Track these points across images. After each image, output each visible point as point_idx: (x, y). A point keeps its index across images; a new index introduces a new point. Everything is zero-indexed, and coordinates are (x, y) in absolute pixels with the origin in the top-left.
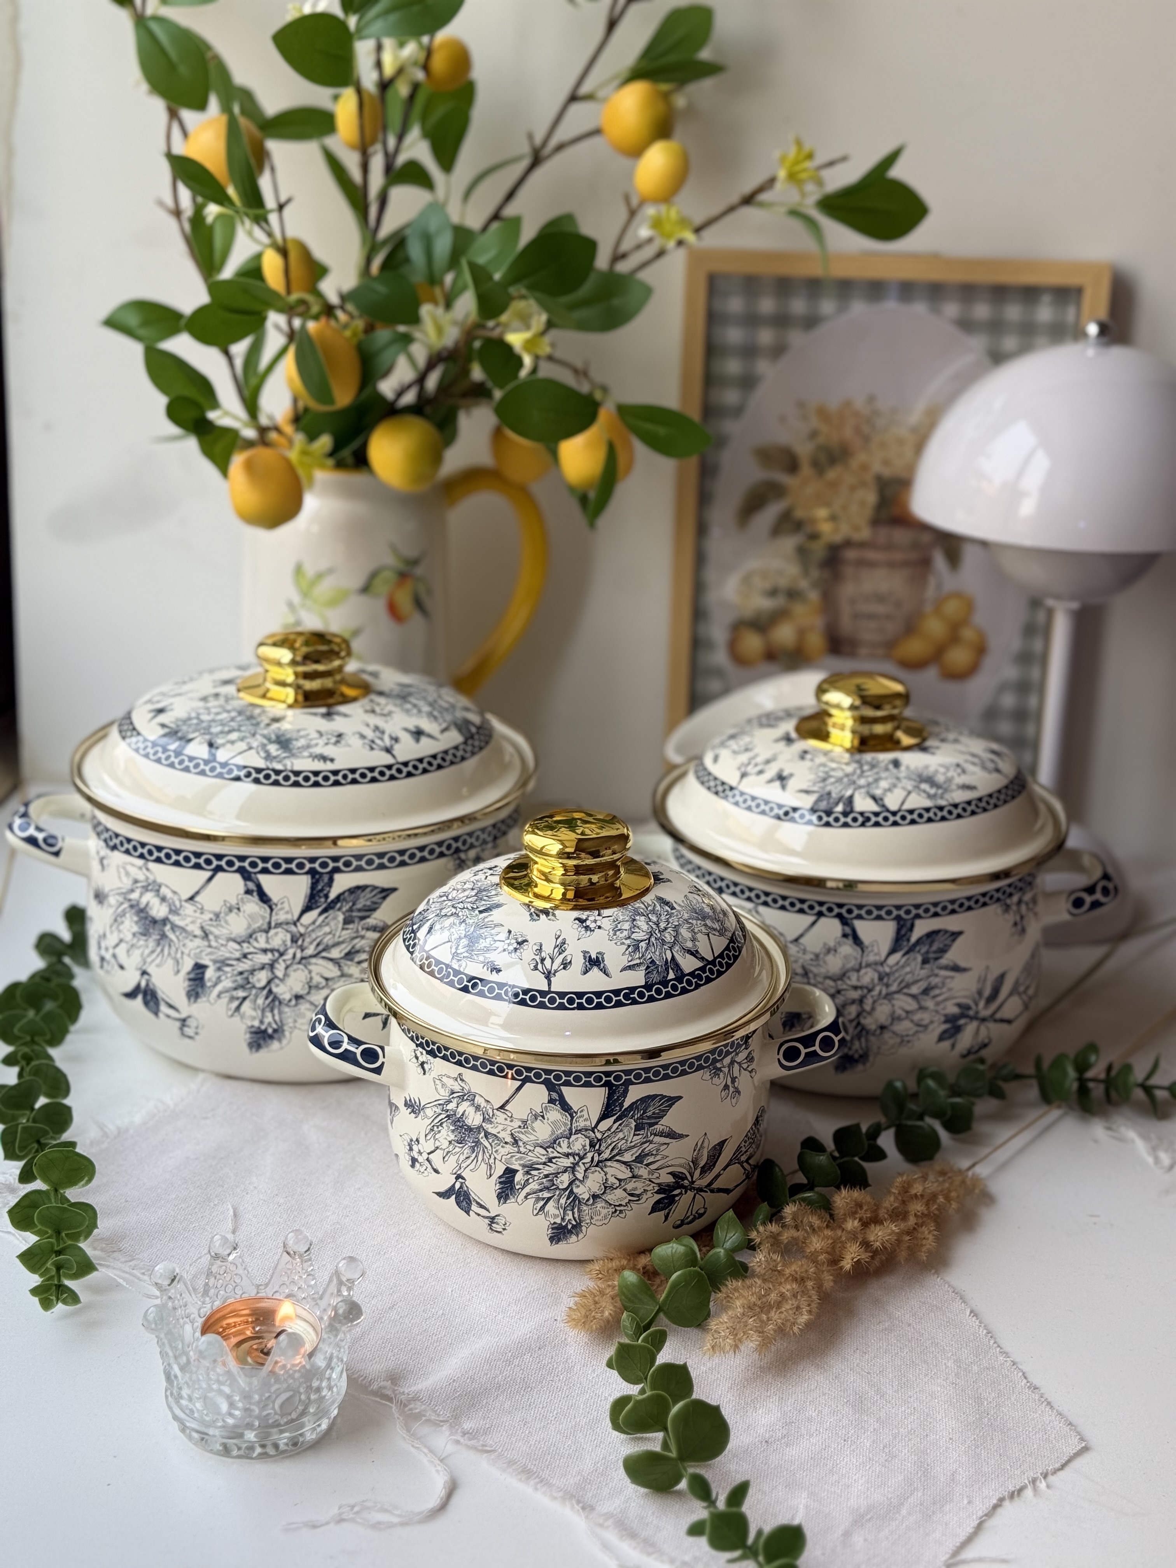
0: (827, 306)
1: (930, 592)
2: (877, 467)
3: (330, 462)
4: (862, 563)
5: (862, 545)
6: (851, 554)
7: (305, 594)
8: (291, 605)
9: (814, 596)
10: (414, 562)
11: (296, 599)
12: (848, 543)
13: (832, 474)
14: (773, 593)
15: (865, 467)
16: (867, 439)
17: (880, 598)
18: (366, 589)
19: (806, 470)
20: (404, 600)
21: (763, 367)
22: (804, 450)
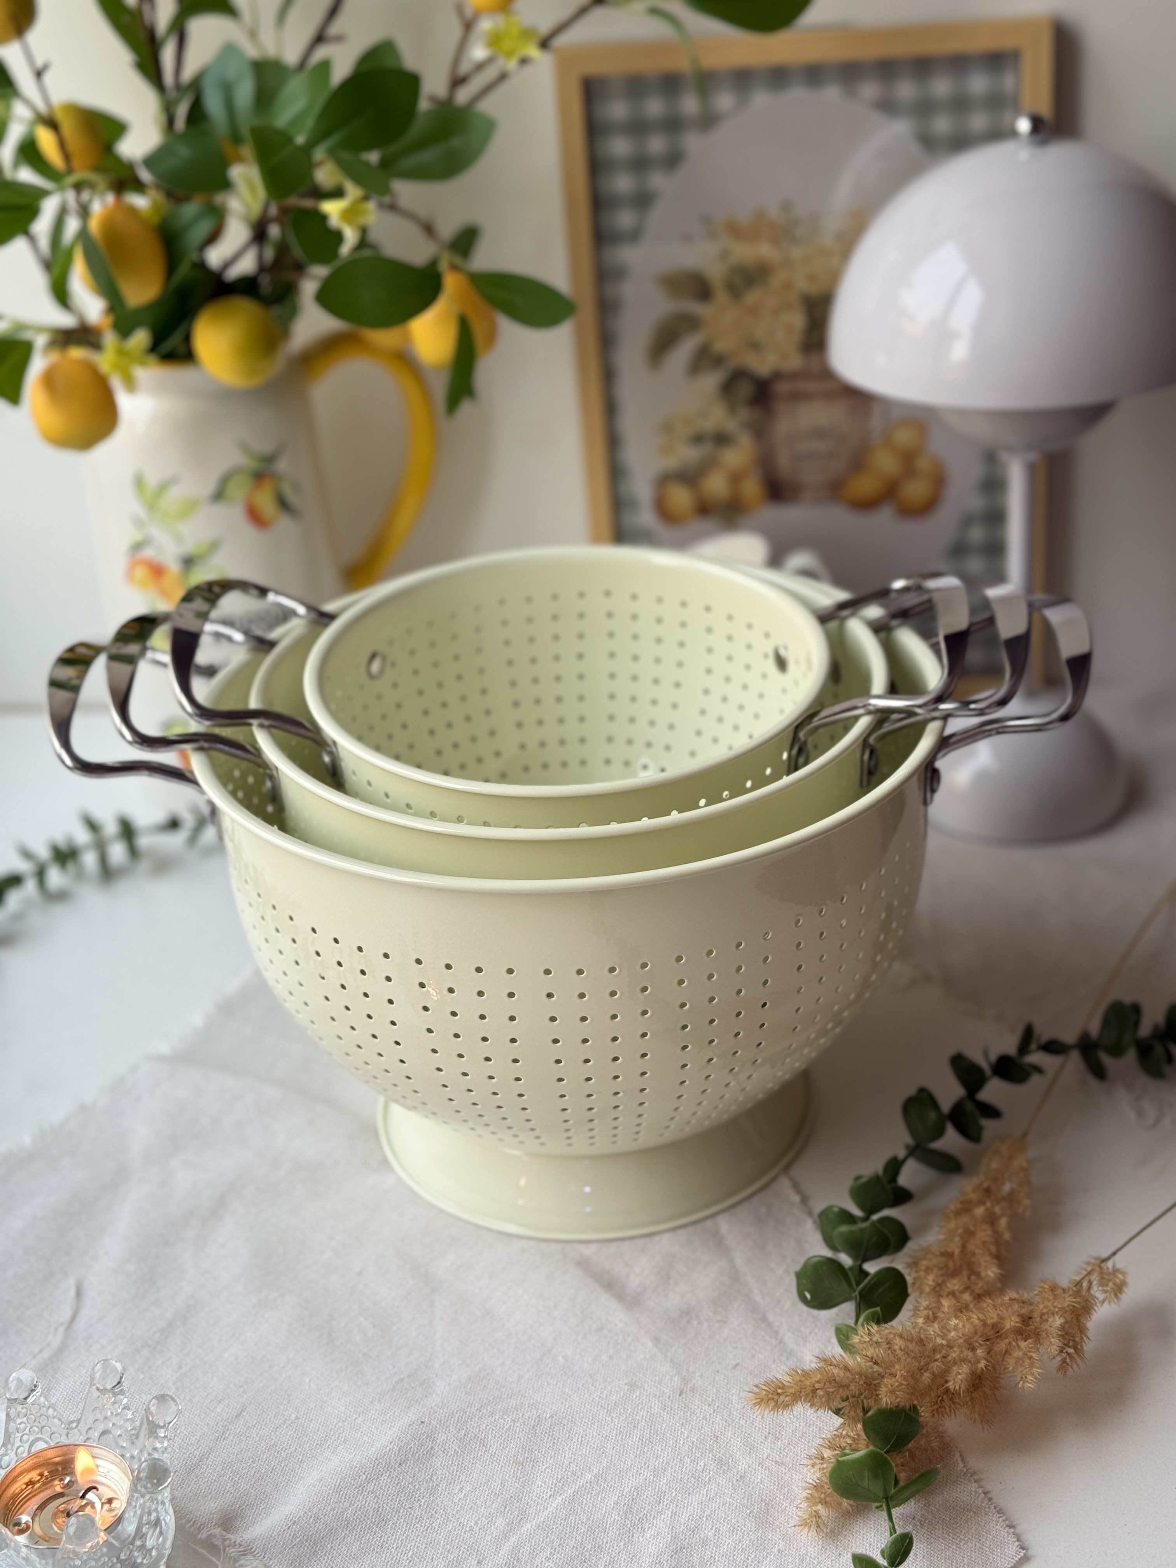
1: (877, 421)
2: (801, 285)
6: (782, 387)
7: (151, 507)
9: (745, 438)
10: (270, 459)
12: (777, 376)
13: (750, 298)
14: (698, 439)
15: (787, 286)
17: (820, 433)
18: (219, 496)
19: (721, 296)
20: (266, 502)
22: (715, 272)
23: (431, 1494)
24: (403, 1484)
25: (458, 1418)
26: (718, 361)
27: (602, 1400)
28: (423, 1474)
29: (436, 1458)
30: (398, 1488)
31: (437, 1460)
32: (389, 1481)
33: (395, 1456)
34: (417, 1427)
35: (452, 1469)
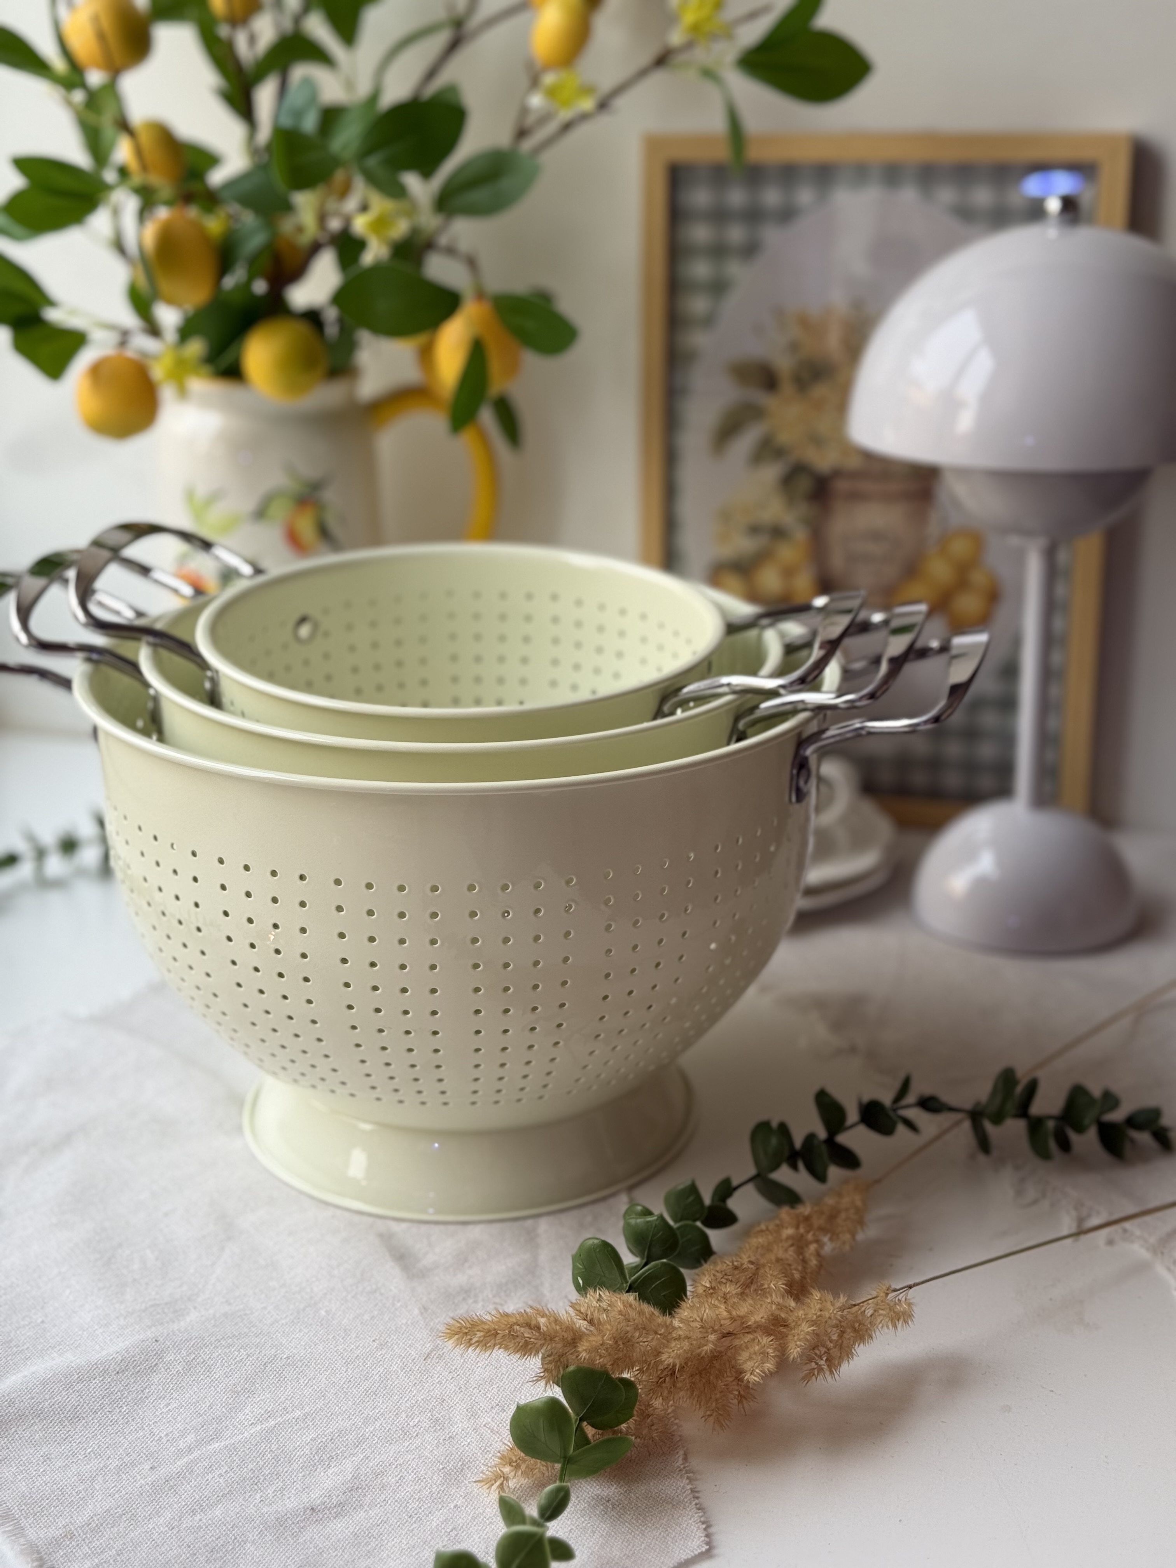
0: (805, 196)
1: (933, 528)
3: (207, 369)
4: (854, 496)
6: (841, 486)
7: (199, 519)
9: (801, 535)
10: (318, 486)
12: (837, 473)
13: (816, 393)
14: (754, 530)
16: (856, 351)
17: (876, 536)
18: (261, 514)
19: (787, 388)
20: (306, 527)
21: (735, 269)
22: (784, 364)
23: (136, 1404)
24: (112, 1390)
25: (194, 1344)
26: (780, 453)
27: (346, 1352)
28: (136, 1386)
29: (157, 1374)
30: (105, 1392)
31: (156, 1376)
32: (100, 1385)
33: (115, 1364)
34: (150, 1344)
35: (168, 1386)
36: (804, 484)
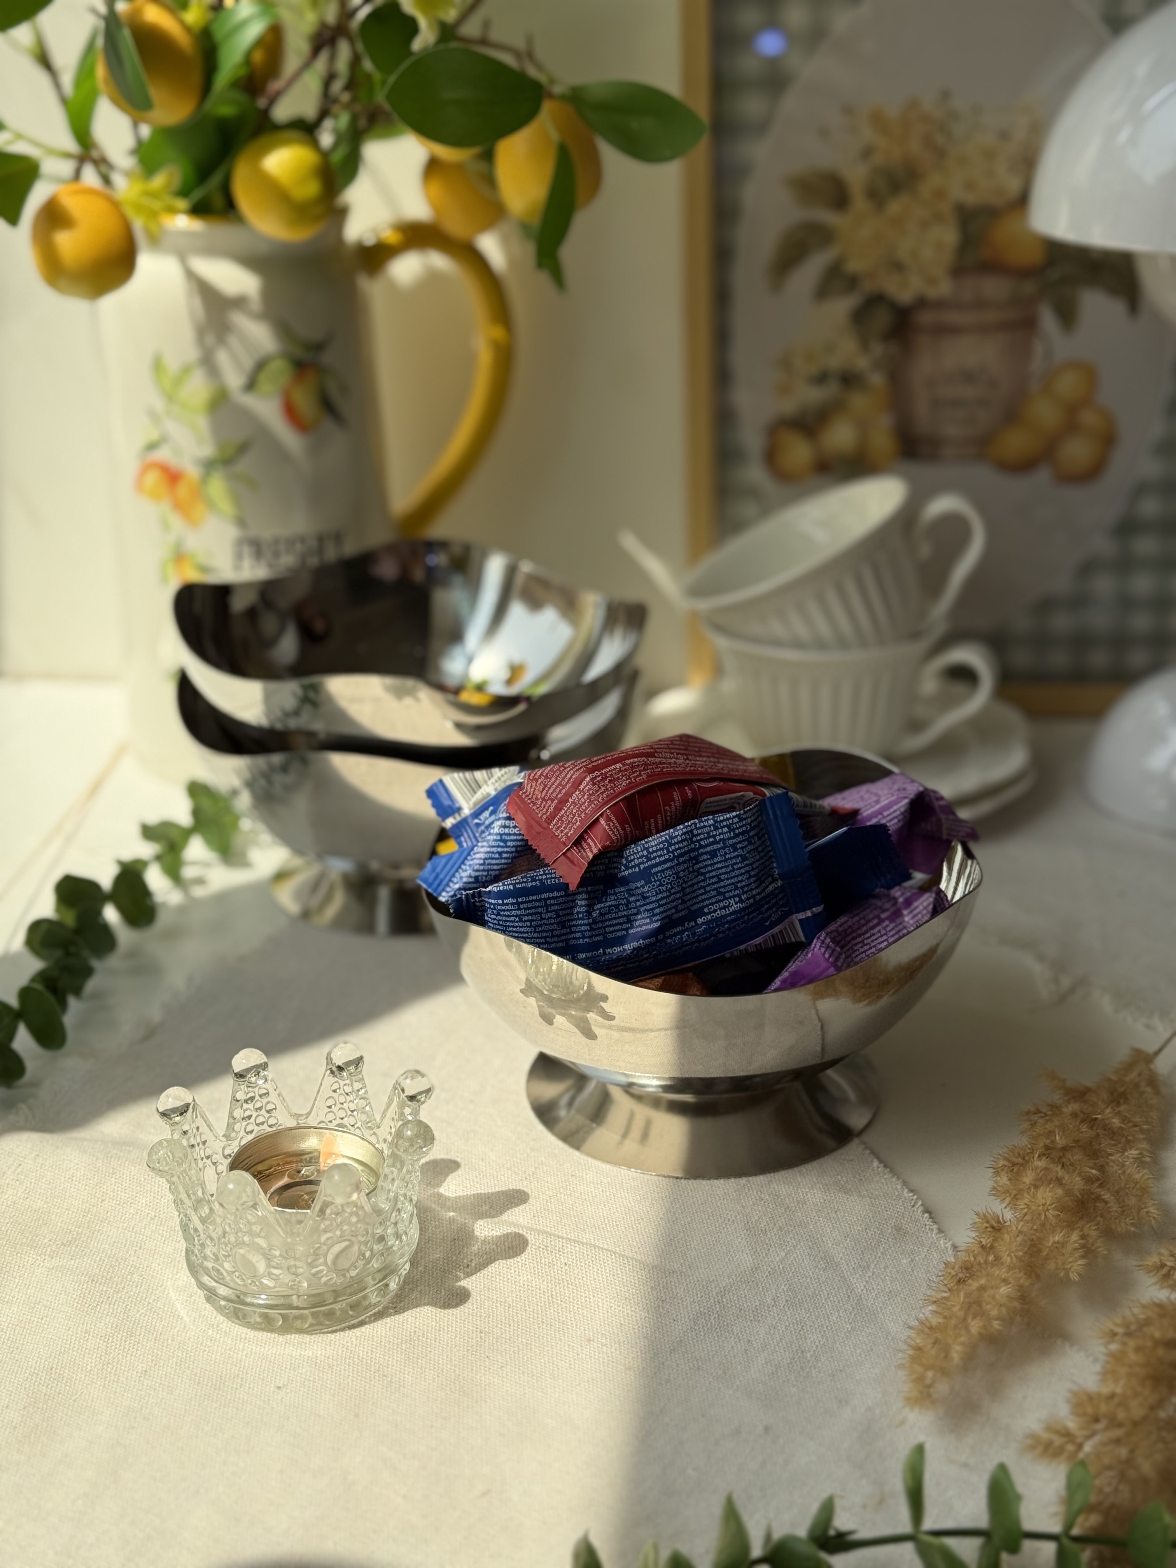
1: (1037, 364)
2: (957, 193)
3: (184, 204)
4: (941, 330)
5: (939, 305)
6: (925, 318)
7: (170, 398)
8: (154, 417)
9: (877, 379)
10: (318, 347)
11: (159, 405)
12: (922, 303)
13: (894, 207)
14: (821, 378)
15: (940, 194)
16: (941, 154)
17: (968, 377)
18: (252, 386)
19: (860, 203)
20: (306, 399)
22: (855, 174)
26: (852, 282)
36: (882, 319)
